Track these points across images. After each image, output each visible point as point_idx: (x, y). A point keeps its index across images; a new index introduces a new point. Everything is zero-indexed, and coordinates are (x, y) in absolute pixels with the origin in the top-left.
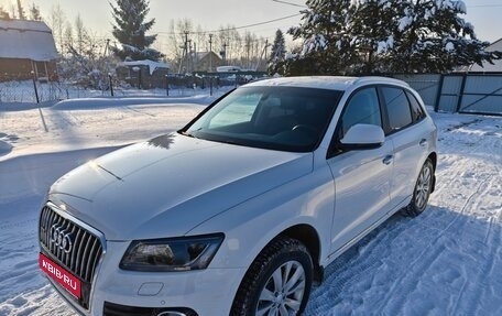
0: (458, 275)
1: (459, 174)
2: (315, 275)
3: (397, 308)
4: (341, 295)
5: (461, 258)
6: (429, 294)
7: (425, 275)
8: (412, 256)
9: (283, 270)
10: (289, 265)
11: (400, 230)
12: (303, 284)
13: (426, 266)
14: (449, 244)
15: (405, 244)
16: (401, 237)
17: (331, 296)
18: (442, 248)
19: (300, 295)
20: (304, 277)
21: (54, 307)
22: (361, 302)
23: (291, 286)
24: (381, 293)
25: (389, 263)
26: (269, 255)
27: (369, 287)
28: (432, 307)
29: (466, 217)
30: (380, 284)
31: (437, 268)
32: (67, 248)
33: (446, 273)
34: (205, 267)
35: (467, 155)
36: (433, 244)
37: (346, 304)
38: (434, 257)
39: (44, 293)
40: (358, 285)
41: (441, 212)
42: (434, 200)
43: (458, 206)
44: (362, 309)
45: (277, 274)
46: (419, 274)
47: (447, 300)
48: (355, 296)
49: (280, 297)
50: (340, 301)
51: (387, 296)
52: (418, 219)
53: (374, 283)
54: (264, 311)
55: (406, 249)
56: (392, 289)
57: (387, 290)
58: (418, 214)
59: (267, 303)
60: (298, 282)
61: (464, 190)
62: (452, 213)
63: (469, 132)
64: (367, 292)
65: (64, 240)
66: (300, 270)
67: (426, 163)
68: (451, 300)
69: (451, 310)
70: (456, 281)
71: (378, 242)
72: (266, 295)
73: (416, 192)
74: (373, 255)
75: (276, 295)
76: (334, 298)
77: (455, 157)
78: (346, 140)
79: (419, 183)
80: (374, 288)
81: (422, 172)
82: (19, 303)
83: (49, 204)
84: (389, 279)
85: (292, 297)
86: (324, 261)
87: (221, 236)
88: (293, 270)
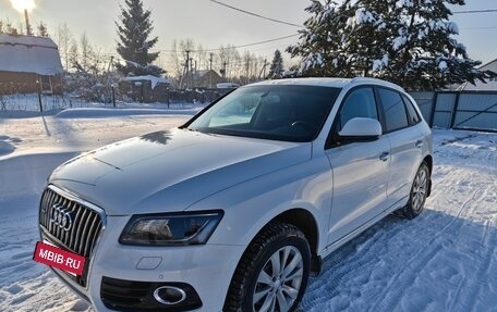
0: (456, 272)
1: (454, 182)
2: (313, 265)
3: (395, 301)
4: (339, 288)
5: (458, 257)
6: (426, 288)
7: (423, 271)
8: (409, 254)
9: (282, 254)
10: (288, 249)
11: (398, 230)
12: (300, 272)
13: (424, 263)
14: (446, 245)
15: (402, 243)
16: (398, 237)
17: (329, 289)
18: (439, 247)
19: (298, 283)
20: (301, 266)
21: (50, 294)
22: (359, 295)
23: (289, 273)
24: (378, 287)
25: (387, 260)
26: (268, 237)
27: (367, 281)
28: (430, 301)
29: (462, 220)
30: (377, 278)
31: (435, 266)
32: (67, 226)
33: (443, 271)
34: (204, 243)
35: (462, 166)
36: (431, 243)
37: (344, 296)
38: (432, 255)
39: (40, 282)
40: (356, 279)
41: (438, 215)
42: (430, 203)
43: (455, 211)
44: (360, 301)
45: (275, 258)
46: (417, 270)
47: (445, 295)
48: (353, 289)
49: (278, 282)
50: (338, 293)
51: (385, 289)
52: (414, 221)
53: (372, 277)
54: (262, 294)
55: (403, 247)
56: (389, 283)
57: (385, 284)
58: (415, 216)
59: (264, 286)
60: (296, 269)
61: (460, 197)
62: (448, 216)
63: (464, 146)
64: (365, 285)
65: (65, 219)
66: (298, 257)
67: (421, 165)
68: (450, 294)
69: (449, 305)
70: (454, 277)
71: (375, 241)
72: (263, 277)
73: (412, 194)
74: (371, 253)
75: (274, 280)
76: (331, 291)
77: (450, 168)
78: (344, 132)
79: (415, 185)
80: (371, 282)
81: (418, 174)
82: (14, 291)
83: (51, 187)
84: (387, 274)
85: (289, 284)
86: (322, 252)
87: (221, 213)
88: (291, 257)
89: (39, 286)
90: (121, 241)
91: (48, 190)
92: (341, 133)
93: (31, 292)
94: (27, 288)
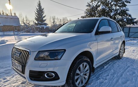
0: (135, 73)
1: (131, 50)
2: (92, 70)
3: (117, 81)
4: (100, 78)
5: (135, 69)
6: (126, 77)
7: (125, 73)
8: (120, 68)
9: (83, 65)
10: (85, 64)
11: (116, 62)
12: (89, 71)
13: (125, 71)
14: (131, 66)
15: (118, 65)
16: (116, 64)
17: (97, 78)
18: (129, 67)
19: (88, 74)
20: (89, 69)
22: (106, 79)
23: (85, 71)
24: (112, 77)
25: (114, 70)
26: (79, 59)
27: (108, 76)
28: (128, 81)
29: (135, 60)
30: (111, 75)
31: (128, 71)
32: (19, 57)
33: (131, 73)
34: (60, 59)
36: (126, 66)
37: (102, 80)
38: (127, 69)
40: (105, 75)
41: (127, 58)
42: (125, 55)
43: (132, 57)
44: (106, 81)
45: (81, 66)
46: (123, 73)
47: (132, 79)
48: (104, 78)
49: (82, 74)
50: (100, 79)
51: (114, 78)
52: (121, 60)
53: (110, 74)
54: (78, 77)
55: (118, 66)
56: (115, 76)
57: (114, 76)
58: (121, 58)
59: (78, 74)
60: (87, 70)
61: (133, 54)
62: (130, 59)
64: (108, 77)
65: (18, 54)
66: (88, 67)
67: (122, 43)
68: (134, 79)
69: (134, 81)
70: (134, 74)
71: (110, 65)
72: (78, 72)
73: (120, 52)
74: (109, 68)
75: (81, 73)
76: (98, 78)
77: (129, 47)
79: (120, 49)
80: (110, 76)
81: (121, 46)
82: (4, 79)
84: (114, 73)
85: (85, 75)
86: (95, 66)
87: (65, 50)
88: (86, 67)
89: (12, 78)
90: (35, 59)
91: (14, 48)
92: (99, 31)
93: (9, 79)
94: (8, 78)
